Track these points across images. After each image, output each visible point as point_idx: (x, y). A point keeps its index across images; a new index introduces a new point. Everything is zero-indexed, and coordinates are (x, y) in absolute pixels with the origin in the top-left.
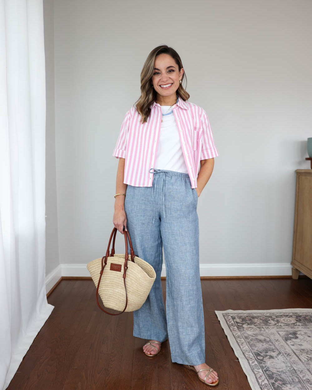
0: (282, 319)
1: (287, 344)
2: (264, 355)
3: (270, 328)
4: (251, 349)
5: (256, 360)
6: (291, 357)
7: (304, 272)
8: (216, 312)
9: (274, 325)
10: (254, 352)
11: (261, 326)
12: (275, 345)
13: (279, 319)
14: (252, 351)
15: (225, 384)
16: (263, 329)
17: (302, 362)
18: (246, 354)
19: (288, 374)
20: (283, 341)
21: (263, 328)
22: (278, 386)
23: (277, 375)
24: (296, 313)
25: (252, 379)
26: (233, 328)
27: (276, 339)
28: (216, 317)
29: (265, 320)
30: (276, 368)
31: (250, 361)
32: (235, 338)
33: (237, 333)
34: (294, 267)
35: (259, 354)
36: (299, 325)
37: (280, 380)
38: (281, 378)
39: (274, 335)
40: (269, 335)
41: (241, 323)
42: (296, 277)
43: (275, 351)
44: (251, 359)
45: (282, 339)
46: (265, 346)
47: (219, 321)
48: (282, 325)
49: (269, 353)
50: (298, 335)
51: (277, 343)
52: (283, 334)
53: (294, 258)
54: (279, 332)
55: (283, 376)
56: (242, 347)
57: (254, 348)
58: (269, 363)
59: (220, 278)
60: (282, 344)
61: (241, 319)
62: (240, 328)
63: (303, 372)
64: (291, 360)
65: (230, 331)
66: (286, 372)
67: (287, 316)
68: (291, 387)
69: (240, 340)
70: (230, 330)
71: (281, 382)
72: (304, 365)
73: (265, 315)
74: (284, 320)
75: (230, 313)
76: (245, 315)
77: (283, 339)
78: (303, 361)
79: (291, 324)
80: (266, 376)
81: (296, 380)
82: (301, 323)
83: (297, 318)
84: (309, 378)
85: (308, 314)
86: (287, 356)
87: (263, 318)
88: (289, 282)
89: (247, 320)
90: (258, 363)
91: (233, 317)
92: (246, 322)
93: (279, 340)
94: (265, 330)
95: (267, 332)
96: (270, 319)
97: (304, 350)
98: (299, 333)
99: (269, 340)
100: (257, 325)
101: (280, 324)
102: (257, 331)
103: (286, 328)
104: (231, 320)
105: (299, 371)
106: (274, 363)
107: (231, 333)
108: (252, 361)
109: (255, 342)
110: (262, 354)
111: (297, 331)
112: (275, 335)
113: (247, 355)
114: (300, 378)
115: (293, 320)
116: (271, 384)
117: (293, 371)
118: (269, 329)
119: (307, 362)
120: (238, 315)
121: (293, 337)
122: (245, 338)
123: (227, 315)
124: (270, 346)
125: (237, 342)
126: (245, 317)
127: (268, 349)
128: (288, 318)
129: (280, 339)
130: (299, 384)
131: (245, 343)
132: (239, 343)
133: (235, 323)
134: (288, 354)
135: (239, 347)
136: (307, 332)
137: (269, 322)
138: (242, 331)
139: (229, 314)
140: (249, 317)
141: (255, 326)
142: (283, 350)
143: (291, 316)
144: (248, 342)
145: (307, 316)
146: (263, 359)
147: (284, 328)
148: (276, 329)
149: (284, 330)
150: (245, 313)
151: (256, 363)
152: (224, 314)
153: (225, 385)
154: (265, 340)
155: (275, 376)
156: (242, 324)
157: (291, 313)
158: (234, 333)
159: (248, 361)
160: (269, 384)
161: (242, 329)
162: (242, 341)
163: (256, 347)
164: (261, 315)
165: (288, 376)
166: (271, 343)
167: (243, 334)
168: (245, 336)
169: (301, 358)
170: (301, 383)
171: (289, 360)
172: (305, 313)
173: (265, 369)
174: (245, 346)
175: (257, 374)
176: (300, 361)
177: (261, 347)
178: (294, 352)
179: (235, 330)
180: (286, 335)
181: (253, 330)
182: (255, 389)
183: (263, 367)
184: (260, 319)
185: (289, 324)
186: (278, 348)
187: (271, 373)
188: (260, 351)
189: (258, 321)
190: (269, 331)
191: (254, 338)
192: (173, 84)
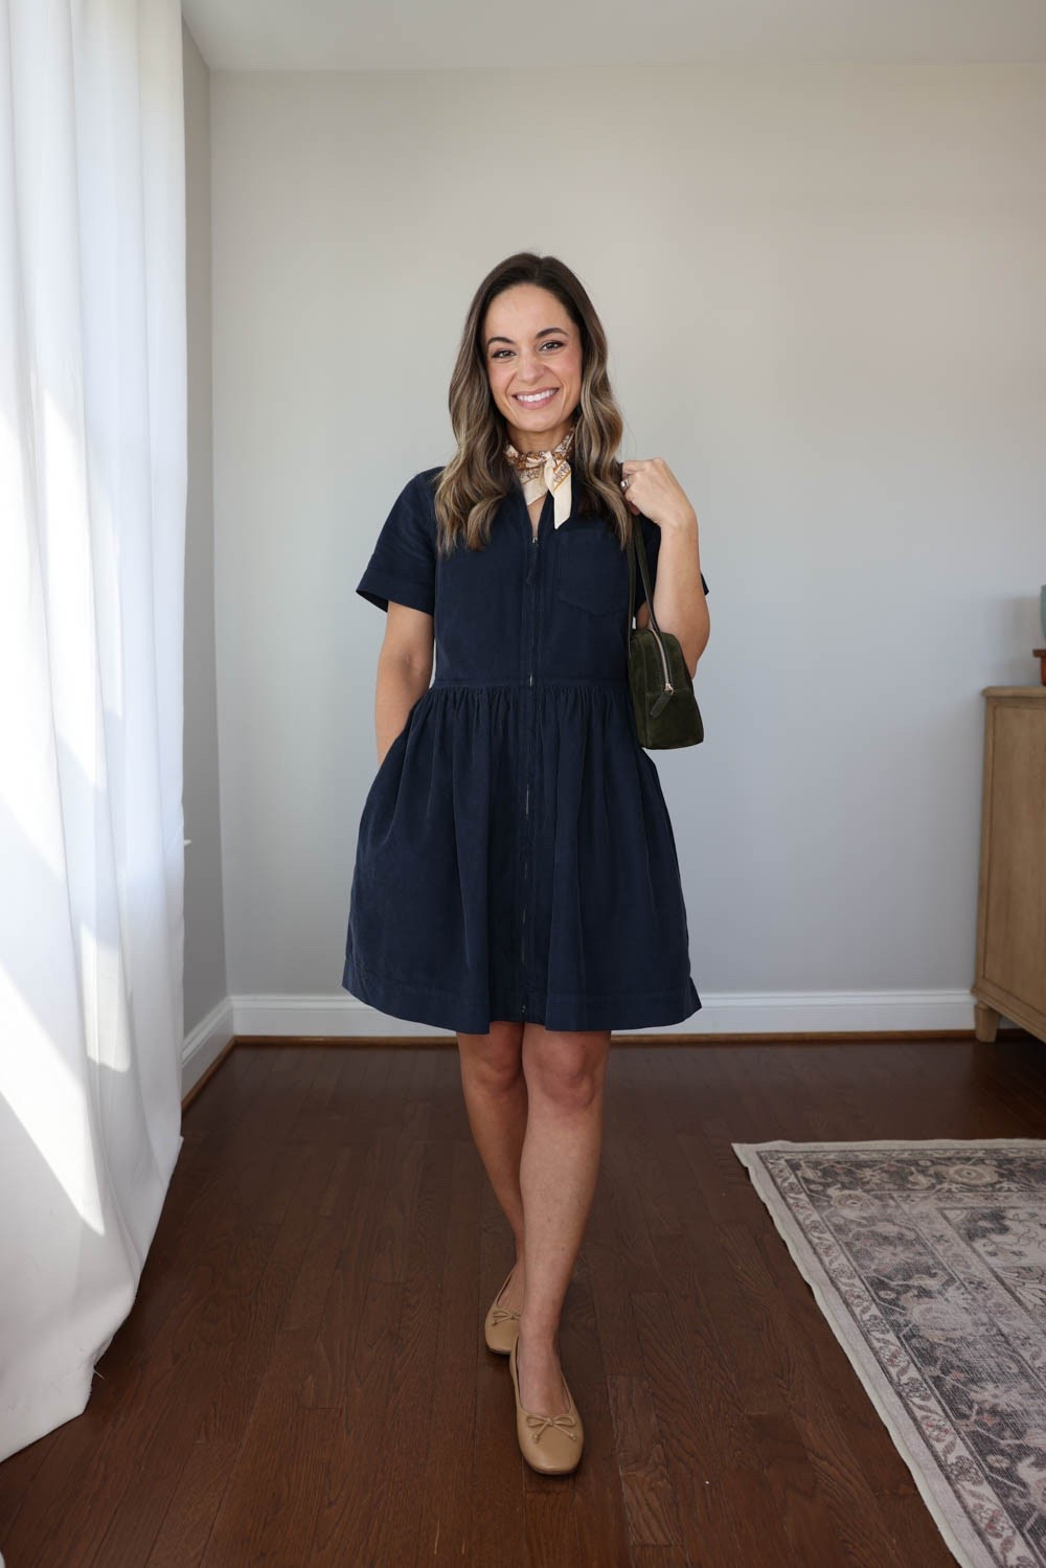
0: (952, 1170)
1: (974, 1251)
2: (901, 1286)
3: (916, 1199)
4: (857, 1268)
5: (874, 1301)
6: (987, 1292)
7: (1017, 1018)
8: (736, 1147)
9: (927, 1189)
10: (867, 1278)
11: (886, 1192)
12: (936, 1253)
13: (940, 1168)
14: (861, 1271)
15: (781, 1382)
16: (892, 1203)
17: (1026, 1309)
18: (843, 1282)
19: (982, 1346)
20: (961, 1242)
21: (892, 1198)
22: (953, 1386)
23: (947, 1349)
24: (996, 1151)
26: (794, 1198)
27: (938, 1234)
28: (736, 1164)
29: (897, 1172)
30: (943, 1330)
31: (854, 1308)
32: (802, 1230)
33: (810, 1215)
34: (981, 1002)
35: (882, 1282)
36: (1009, 1190)
37: (958, 1366)
38: (960, 1360)
39: (930, 1222)
40: (914, 1220)
41: (820, 1184)
42: (987, 1035)
44: (859, 1297)
45: (956, 1235)
46: (903, 1255)
48: (954, 1190)
49: (914, 1282)
50: (1007, 1223)
51: (940, 1248)
52: (959, 1219)
53: (982, 973)
54: (946, 1212)
55: (967, 1354)
56: (826, 1260)
57: (866, 1263)
58: (916, 1311)
60: (955, 1249)
61: (818, 1171)
62: (818, 1200)
63: (1031, 1342)
65: (787, 1209)
66: (975, 1340)
67: (968, 1159)
68: (997, 1392)
69: (819, 1238)
70: (788, 1205)
71: (962, 1375)
72: (1033, 1318)
73: (894, 1155)
74: (958, 1172)
75: (781, 1149)
76: (832, 1156)
77: (958, 1233)
78: (1030, 1307)
79: (985, 1186)
81: (1010, 1368)
82: (1014, 1182)
83: (1000, 1166)
85: (1035, 1154)
86: (977, 1288)
87: (890, 1165)
88: (966, 1051)
89: (836, 1173)
90: (880, 1310)
91: (793, 1162)
92: (838, 1181)
93: (945, 1238)
94: (900, 1204)
95: (907, 1212)
96: (913, 1169)
97: (1029, 1269)
98: (1010, 1214)
99: (913, 1237)
100: (873, 1190)
101: (946, 1186)
102: (873, 1208)
103: (966, 1200)
104: (787, 1172)
105: (1018, 1338)
106: (935, 1315)
107: (789, 1213)
108: (861, 1308)
109: (868, 1244)
110: (893, 1284)
111: (1005, 1208)
112: (934, 1222)
113: (845, 1284)
114: (1023, 1362)
115: (988, 1175)
116: (930, 1383)
117: (999, 1338)
118: (913, 1203)
119: (1042, 1309)
120: (807, 1157)
121: (993, 1226)
122: (836, 1230)
123: (773, 1155)
124: (918, 1258)
125: (810, 1242)
126: (832, 1163)
127: (912, 1268)
128: (971, 1167)
129: (950, 1233)
130: (1023, 1381)
131: (837, 1246)
132: (818, 1248)
133: (799, 1182)
134: (980, 1284)
135: (816, 1259)
136: (1036, 1211)
137: (911, 1178)
138: (824, 1208)
139: (784, 1155)
140: (846, 1162)
141: (868, 1191)
142: (963, 1269)
143: (981, 1161)
144: (847, 1244)
145: (1034, 1160)
146: (897, 1298)
147: (961, 1200)
148: (933, 1200)
149: (961, 1205)
150: (831, 1150)
151: (874, 1310)
152: (762, 1154)
153: (780, 1386)
154: (901, 1237)
155: (939, 1352)
156: (824, 1186)
157: (981, 1150)
158: (801, 1214)
159: (848, 1305)
160: (925, 1380)
161: (825, 1201)
162: (826, 1242)
163: (872, 1259)
164: (881, 1156)
165: (982, 1356)
166: (922, 1250)
167: (827, 1216)
168: (836, 1226)
169: (1021, 1297)
170: (1027, 1378)
171: (981, 1302)
172: (1025, 1150)
173: (904, 1332)
174: (836, 1257)
175: (881, 1348)
176: (1016, 1308)
177: (887, 1260)
178: (998, 1277)
179: (801, 1204)
180: (968, 1220)
181: (859, 1204)
182: (880, 1397)
183: (900, 1326)
184: (880, 1169)
185: (978, 1186)
186: (945, 1264)
187: (927, 1345)
188: (885, 1272)
189: (873, 1175)
190: (912, 1207)
191: (863, 1230)
192: (557, 389)
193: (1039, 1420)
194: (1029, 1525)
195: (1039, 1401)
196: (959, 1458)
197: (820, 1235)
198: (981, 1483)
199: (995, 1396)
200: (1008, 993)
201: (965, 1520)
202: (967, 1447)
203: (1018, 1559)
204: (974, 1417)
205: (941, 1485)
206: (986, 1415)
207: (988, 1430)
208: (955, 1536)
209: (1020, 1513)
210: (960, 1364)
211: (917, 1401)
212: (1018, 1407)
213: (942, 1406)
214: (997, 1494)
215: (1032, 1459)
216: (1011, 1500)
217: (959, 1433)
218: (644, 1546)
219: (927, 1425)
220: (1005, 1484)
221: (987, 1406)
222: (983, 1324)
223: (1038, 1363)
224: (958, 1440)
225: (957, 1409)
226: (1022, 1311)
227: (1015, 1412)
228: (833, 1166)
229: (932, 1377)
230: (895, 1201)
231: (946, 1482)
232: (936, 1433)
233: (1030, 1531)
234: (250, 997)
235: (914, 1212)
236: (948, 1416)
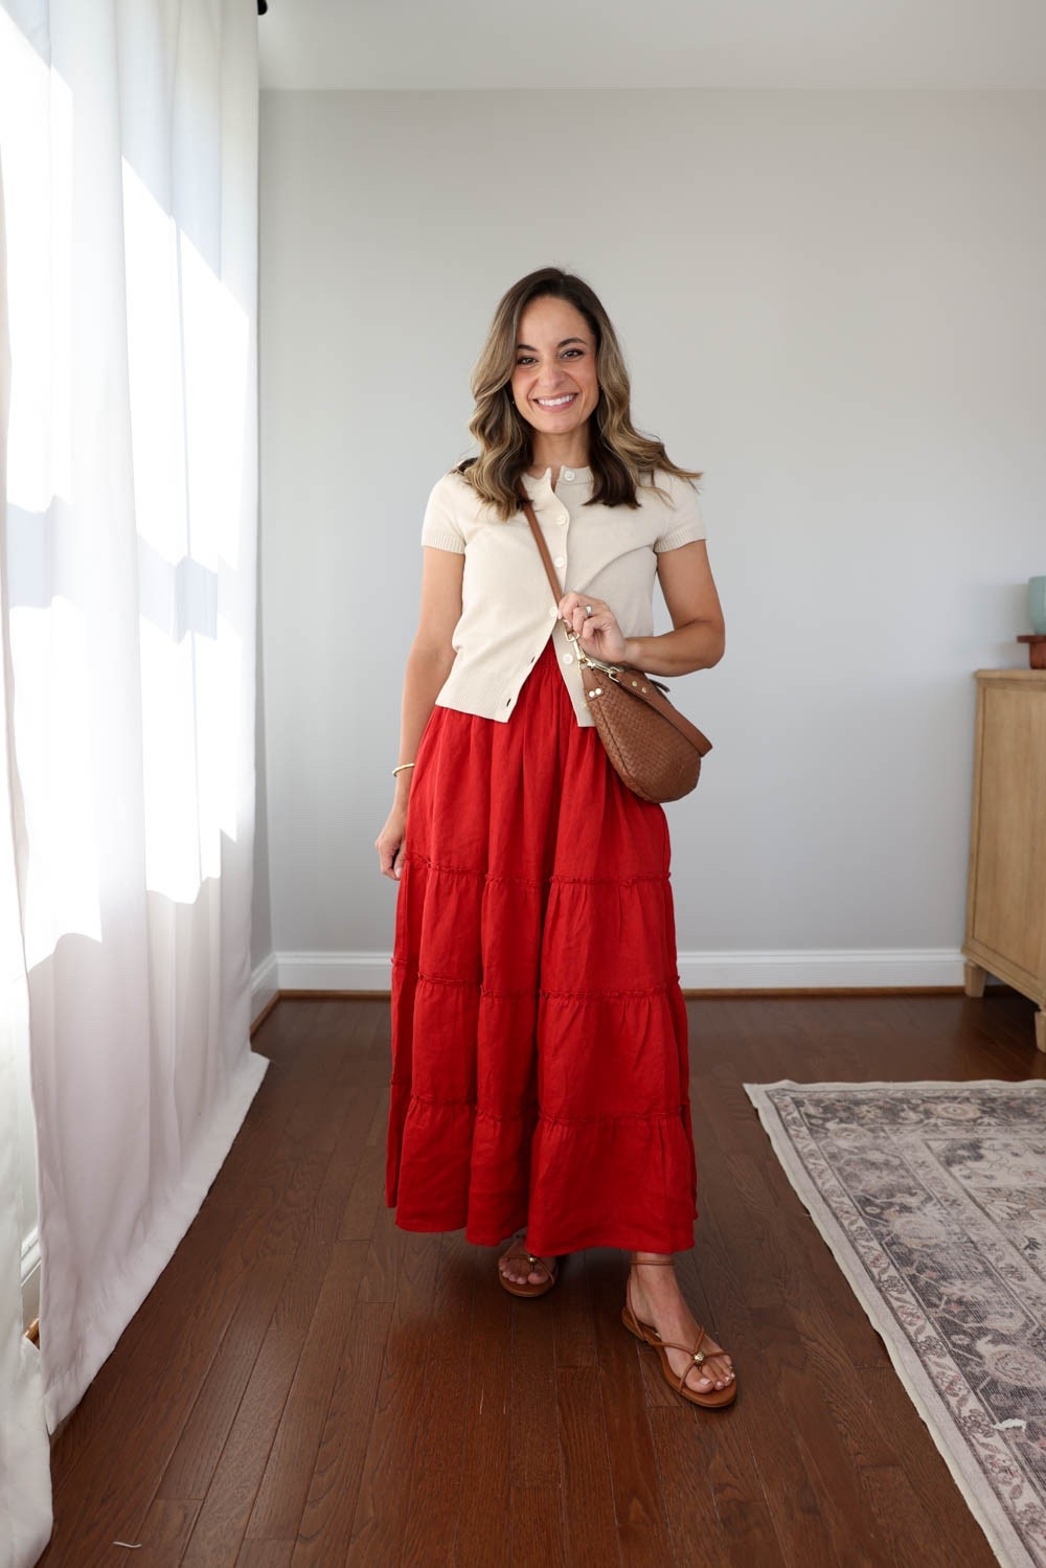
0: (940, 1108)
1: (951, 1174)
2: (885, 1203)
3: (905, 1132)
4: (847, 1189)
5: (861, 1215)
6: (961, 1208)
7: (1005, 976)
8: (747, 1087)
9: (915, 1124)
10: (855, 1197)
11: (879, 1126)
12: (917, 1176)
13: (928, 1106)
14: (850, 1192)
15: (778, 1281)
16: (882, 1134)
17: (993, 1221)
18: (834, 1201)
19: (954, 1251)
20: (939, 1167)
21: (883, 1131)
22: (927, 1282)
23: (923, 1254)
24: (981, 1091)
25: (853, 1267)
26: (796, 1131)
27: (920, 1161)
28: (746, 1100)
29: (890, 1109)
30: (919, 1238)
31: (843, 1221)
32: (799, 1158)
33: (808, 1145)
34: (970, 960)
35: (868, 1200)
36: (989, 1124)
37: (932, 1267)
38: (934, 1262)
39: (915, 1151)
40: (900, 1149)
41: (821, 1118)
42: (975, 991)
43: (915, 1194)
44: (847, 1212)
45: (936, 1162)
46: (890, 1178)
47: (756, 1110)
48: (939, 1124)
49: (899, 1199)
50: (982, 1151)
51: (921, 1172)
52: (940, 1148)
53: (971, 934)
54: (930, 1143)
55: (941, 1257)
56: (819, 1182)
57: (854, 1184)
59: (752, 992)
60: (935, 1174)
61: (819, 1108)
62: (817, 1132)
63: (996, 1247)
64: (962, 1217)
65: (788, 1140)
66: (948, 1247)
67: (955, 1098)
68: (964, 1287)
69: (815, 1164)
70: (788, 1137)
71: (935, 1274)
72: (999, 1229)
73: (890, 1093)
74: (945, 1109)
75: (788, 1089)
76: (832, 1096)
77: (939, 1162)
78: (998, 1220)
79: (968, 1121)
80: (893, 1258)
81: (976, 1269)
82: (994, 1117)
83: (983, 1104)
84: (1014, 1264)
85: (1016, 1094)
86: (951, 1205)
87: (887, 1102)
88: (956, 1006)
89: (836, 1110)
90: (866, 1223)
91: (798, 1101)
92: (836, 1116)
93: (926, 1164)
94: (890, 1135)
95: (895, 1142)
96: (905, 1106)
97: (998, 1190)
98: (987, 1144)
99: (898, 1163)
100: (867, 1124)
101: (933, 1121)
102: (865, 1139)
103: (949, 1132)
104: (792, 1107)
105: (985, 1244)
106: (913, 1225)
107: (790, 1144)
108: (850, 1221)
109: (858, 1169)
110: (878, 1201)
111: (982, 1139)
112: (918, 1151)
113: (836, 1202)
114: (988, 1263)
115: (972, 1111)
116: (907, 1280)
117: (968, 1244)
118: (901, 1135)
119: (1007, 1221)
120: (810, 1095)
121: (969, 1155)
122: (830, 1158)
123: (780, 1093)
124: (901, 1180)
125: (806, 1167)
126: (833, 1102)
127: (895, 1188)
128: (957, 1105)
129: (931, 1159)
130: (987, 1279)
131: (830, 1170)
132: (812, 1172)
133: (802, 1117)
134: (954, 1201)
135: (809, 1180)
136: (1011, 1142)
137: (902, 1114)
138: (821, 1139)
139: (786, 1093)
140: (845, 1101)
141: (862, 1125)
142: (939, 1189)
143: (967, 1100)
144: (839, 1169)
145: (1014, 1099)
146: (881, 1213)
147: (944, 1133)
148: (920, 1133)
149: (944, 1137)
150: (832, 1090)
151: (861, 1223)
152: (770, 1093)
153: (778, 1284)
154: (887, 1164)
155: (916, 1256)
156: (824, 1121)
157: (967, 1090)
158: (800, 1144)
159: (837, 1218)
160: (902, 1277)
161: (822, 1132)
162: (820, 1167)
163: (860, 1181)
164: (877, 1095)
165: (953, 1260)
166: (902, 1172)
167: (823, 1146)
168: (829, 1153)
169: (990, 1213)
170: (991, 1275)
171: (955, 1216)
172: (1007, 1090)
173: (886, 1240)
174: (828, 1180)
175: (866, 1252)
176: (986, 1221)
177: (873, 1182)
178: (970, 1196)
179: (801, 1135)
180: (949, 1150)
181: (853, 1135)
182: (862, 1290)
183: (882, 1235)
184: (875, 1106)
185: (961, 1121)
186: (924, 1185)
187: (906, 1250)
188: (871, 1192)
189: (868, 1112)
190: (900, 1139)
191: (854, 1157)
192: (576, 395)
193: (998, 1308)
194: (982, 1386)
195: (1000, 1294)
196: (929, 1337)
197: (816, 1162)
198: (944, 1356)
199: (962, 1290)
200: (995, 952)
201: (929, 1382)
202: (936, 1329)
203: (971, 1411)
204: (942, 1306)
205: (910, 1355)
206: (953, 1304)
207: (954, 1316)
208: (919, 1395)
209: (976, 1378)
210: (932, 1264)
211: (895, 1294)
212: (980, 1298)
213: (916, 1299)
214: (958, 1365)
215: (989, 1337)
216: (969, 1368)
217: (929, 1319)
218: (658, 1407)
219: (902, 1313)
220: (965, 1357)
221: (955, 1298)
222: (955, 1234)
223: (1001, 1264)
224: (929, 1326)
225: (929, 1300)
226: (991, 1223)
227: (978, 1303)
228: (833, 1104)
229: (909, 1276)
230: (886, 1133)
231: (914, 1353)
232: (909, 1319)
233: (982, 1391)
234: (294, 954)
235: (901, 1142)
236: (920, 1305)
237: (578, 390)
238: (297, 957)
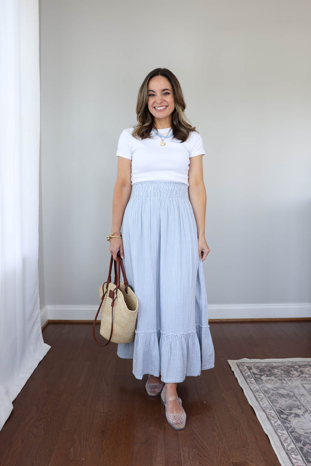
0: (306, 369)
2: (288, 413)
3: (294, 380)
4: (272, 406)
5: (279, 418)
8: (230, 362)
9: (297, 377)
10: (276, 410)
11: (283, 378)
12: (301, 400)
13: (302, 369)
14: (274, 408)
15: (244, 449)
16: (284, 382)
18: (268, 411)
20: (309, 396)
21: (285, 380)
22: (307, 451)
23: (305, 437)
25: (276, 443)
26: (249, 380)
27: (301, 393)
28: (229, 367)
30: (303, 429)
31: (272, 421)
32: (252, 392)
33: (255, 386)
35: (282, 411)
37: (309, 443)
38: (310, 441)
40: (293, 388)
41: (259, 375)
43: (301, 408)
44: (273, 417)
45: (308, 394)
46: (289, 402)
47: (233, 372)
48: (307, 377)
49: (294, 411)
51: (302, 398)
52: (309, 388)
54: (304, 385)
56: (261, 403)
57: (276, 404)
58: (294, 422)
59: (232, 320)
60: (308, 399)
61: (258, 370)
62: (258, 381)
65: (247, 384)
69: (259, 395)
70: (247, 382)
71: (310, 446)
73: (286, 364)
74: (308, 370)
75: (245, 362)
76: (263, 365)
77: (309, 394)
80: (293, 438)
87: (285, 368)
89: (265, 371)
90: (281, 422)
91: (249, 367)
92: (265, 374)
93: (304, 395)
94: (288, 382)
95: (290, 385)
96: (292, 369)
99: (293, 395)
100: (278, 377)
101: (304, 375)
102: (278, 384)
104: (247, 370)
106: (301, 423)
107: (248, 386)
108: (274, 421)
109: (276, 397)
110: (286, 412)
112: (300, 389)
116: (298, 449)
118: (292, 382)
120: (254, 365)
122: (265, 392)
123: (242, 364)
124: (294, 402)
126: (263, 367)
127: (293, 406)
129: (306, 393)
131: (265, 398)
132: (258, 399)
133: (251, 374)
135: (258, 403)
137: (292, 373)
138: (260, 384)
139: (245, 364)
140: (268, 367)
141: (276, 378)
144: (269, 397)
146: (287, 418)
147: (309, 380)
148: (300, 381)
149: (310, 382)
150: (262, 362)
151: (279, 422)
152: (238, 364)
153: (244, 451)
154: (288, 395)
155: (302, 438)
156: (260, 376)
158: (252, 386)
159: (269, 420)
160: (297, 448)
161: (260, 381)
162: (261, 397)
163: (278, 403)
164: (281, 364)
166: (295, 399)
167: (261, 387)
168: (264, 390)
173: (290, 430)
174: (264, 402)
175: (281, 435)
177: (283, 403)
179: (252, 382)
181: (273, 382)
182: (280, 455)
183: (288, 428)
184: (280, 369)
186: (304, 405)
187: (298, 435)
188: (282, 408)
189: (277, 372)
190: (292, 383)
191: (275, 392)
192: (167, 106)
210: (309, 442)
211: (293, 456)
213: (302, 458)
225: (308, 459)
228: (263, 368)
229: (299, 447)
230: (286, 381)
234: (54, 306)
235: (293, 385)
236: (305, 462)
237: (167, 105)
238: (55, 307)
